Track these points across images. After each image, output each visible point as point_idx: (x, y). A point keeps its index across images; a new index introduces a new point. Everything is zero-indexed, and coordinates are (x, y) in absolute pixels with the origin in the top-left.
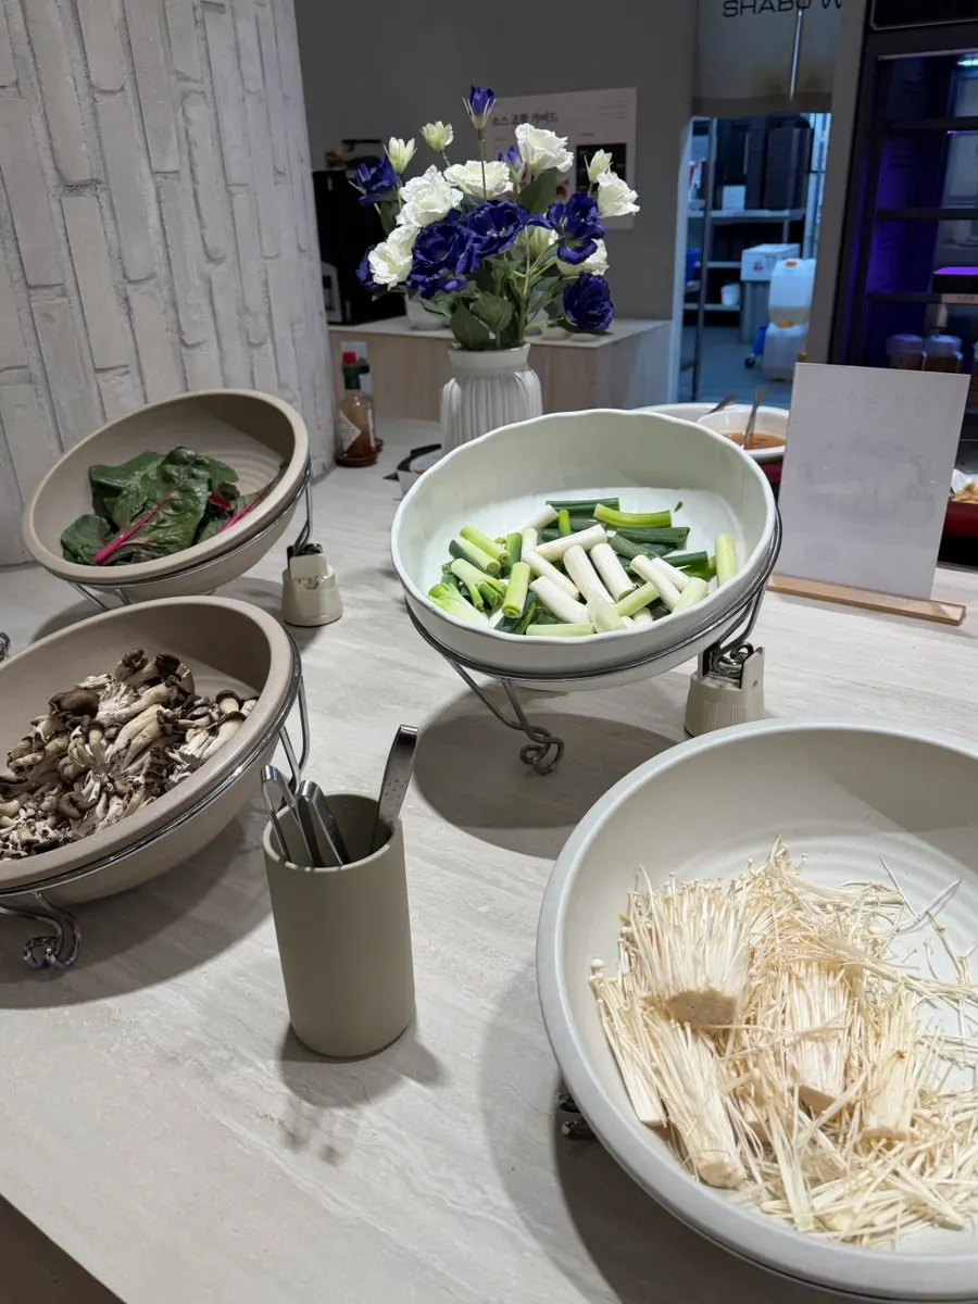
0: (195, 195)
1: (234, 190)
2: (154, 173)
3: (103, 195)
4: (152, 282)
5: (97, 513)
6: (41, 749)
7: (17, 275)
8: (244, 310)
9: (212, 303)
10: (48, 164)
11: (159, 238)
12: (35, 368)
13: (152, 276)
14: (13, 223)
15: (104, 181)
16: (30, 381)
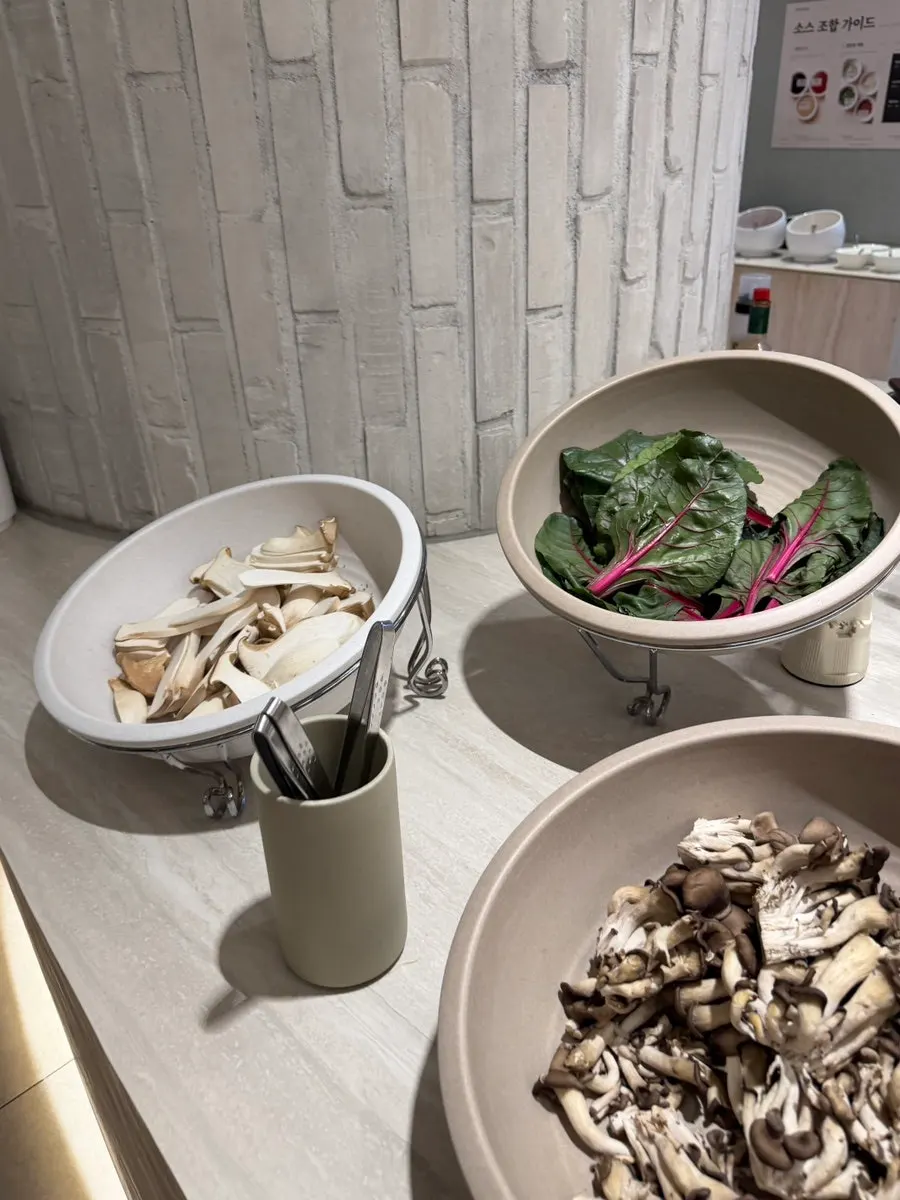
0: (669, 87)
1: (707, 80)
2: (633, 55)
3: (575, 83)
4: (606, 199)
5: (565, 511)
6: (657, 972)
7: (463, 185)
8: (688, 237)
9: (660, 227)
10: (522, 37)
11: (623, 141)
12: (463, 304)
13: (608, 191)
14: (470, 118)
15: (579, 64)
16: (455, 323)
